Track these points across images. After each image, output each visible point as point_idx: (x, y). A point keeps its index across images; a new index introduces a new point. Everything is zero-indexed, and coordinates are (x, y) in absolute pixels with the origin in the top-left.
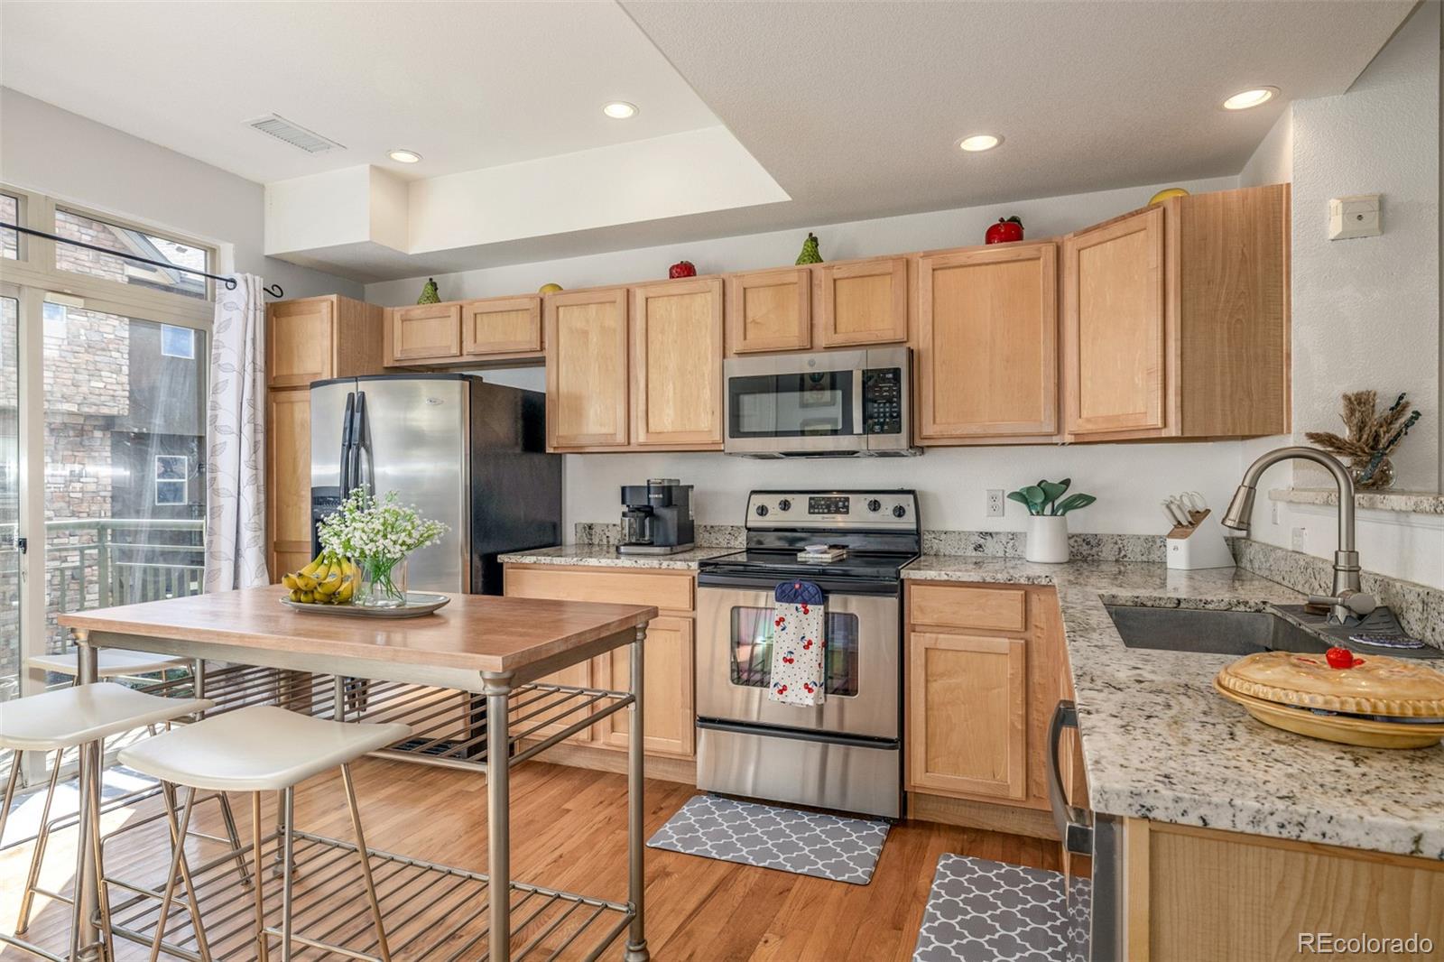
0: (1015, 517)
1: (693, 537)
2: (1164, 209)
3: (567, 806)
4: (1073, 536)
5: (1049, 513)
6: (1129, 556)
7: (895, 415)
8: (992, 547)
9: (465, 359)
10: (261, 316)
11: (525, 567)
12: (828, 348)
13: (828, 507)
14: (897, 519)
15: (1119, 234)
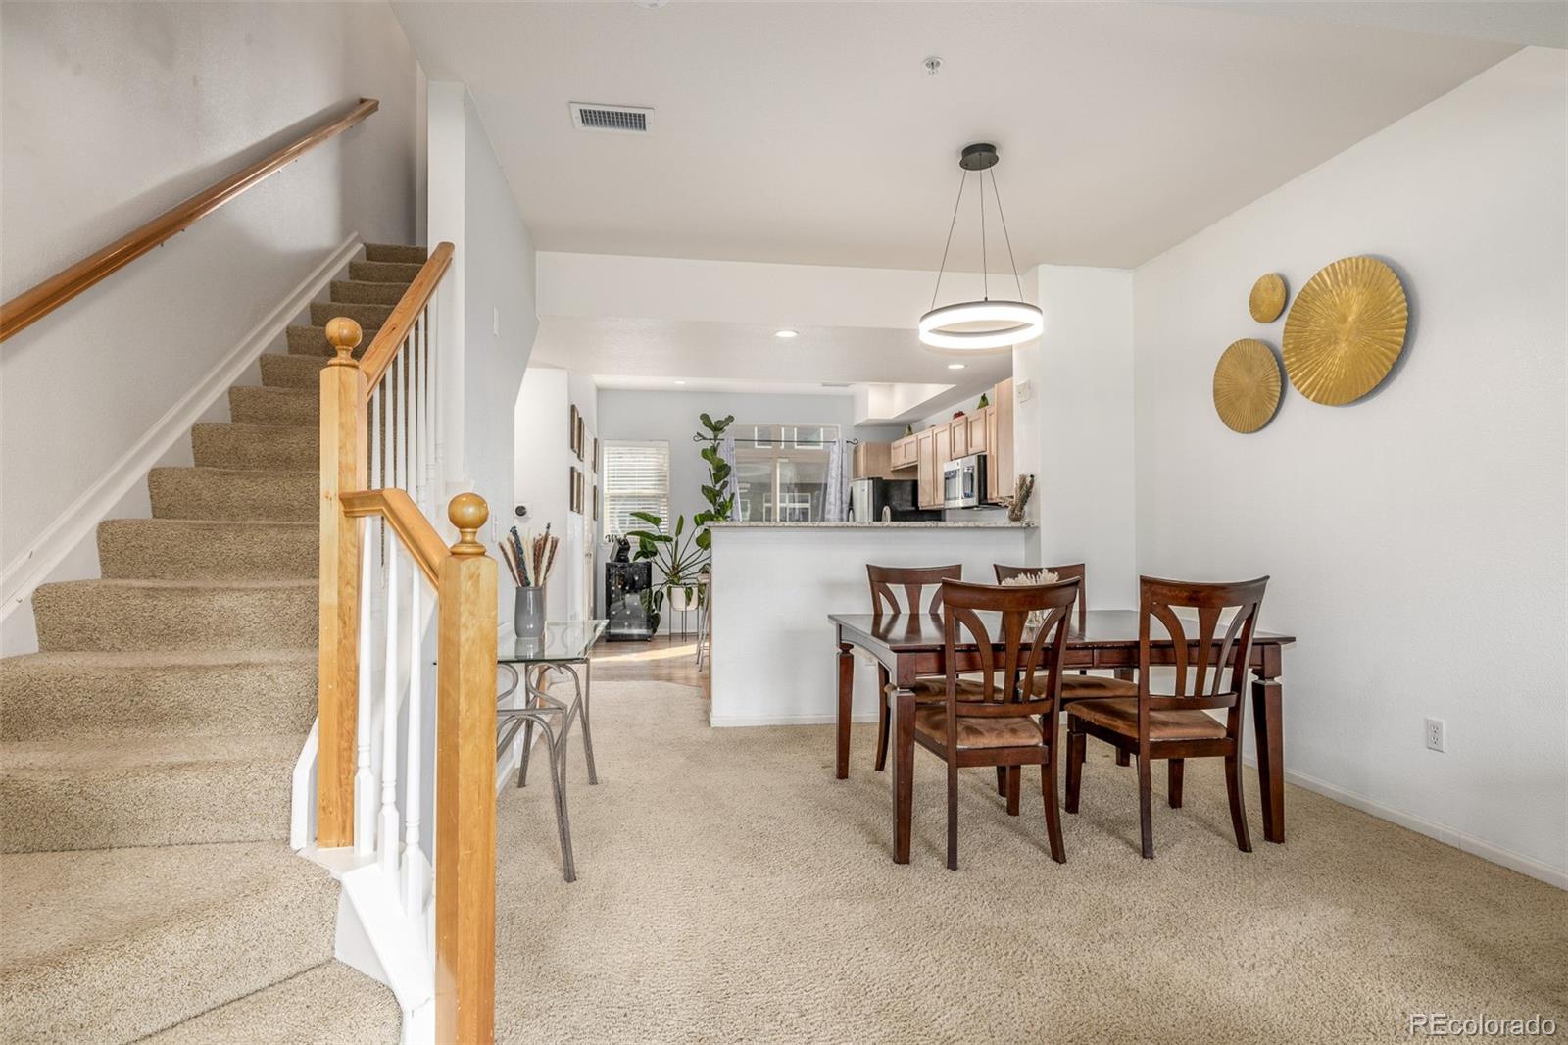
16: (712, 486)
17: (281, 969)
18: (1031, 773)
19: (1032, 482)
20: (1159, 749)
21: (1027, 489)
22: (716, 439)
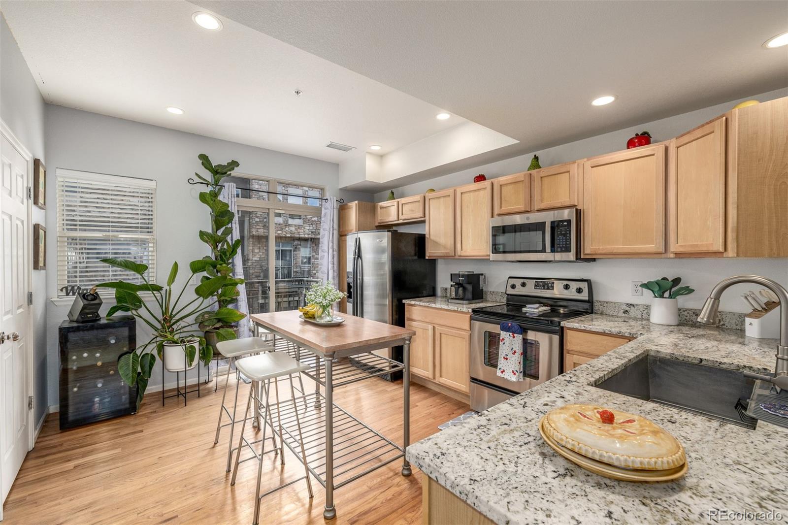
0: (647, 297)
1: (483, 296)
2: (727, 120)
3: (417, 404)
4: (686, 310)
5: (668, 296)
6: (726, 325)
7: (568, 243)
8: (633, 312)
9: (401, 221)
10: (336, 212)
11: (412, 305)
12: (539, 211)
13: (544, 286)
14: (578, 294)
15: (699, 136)
22: (216, 183)
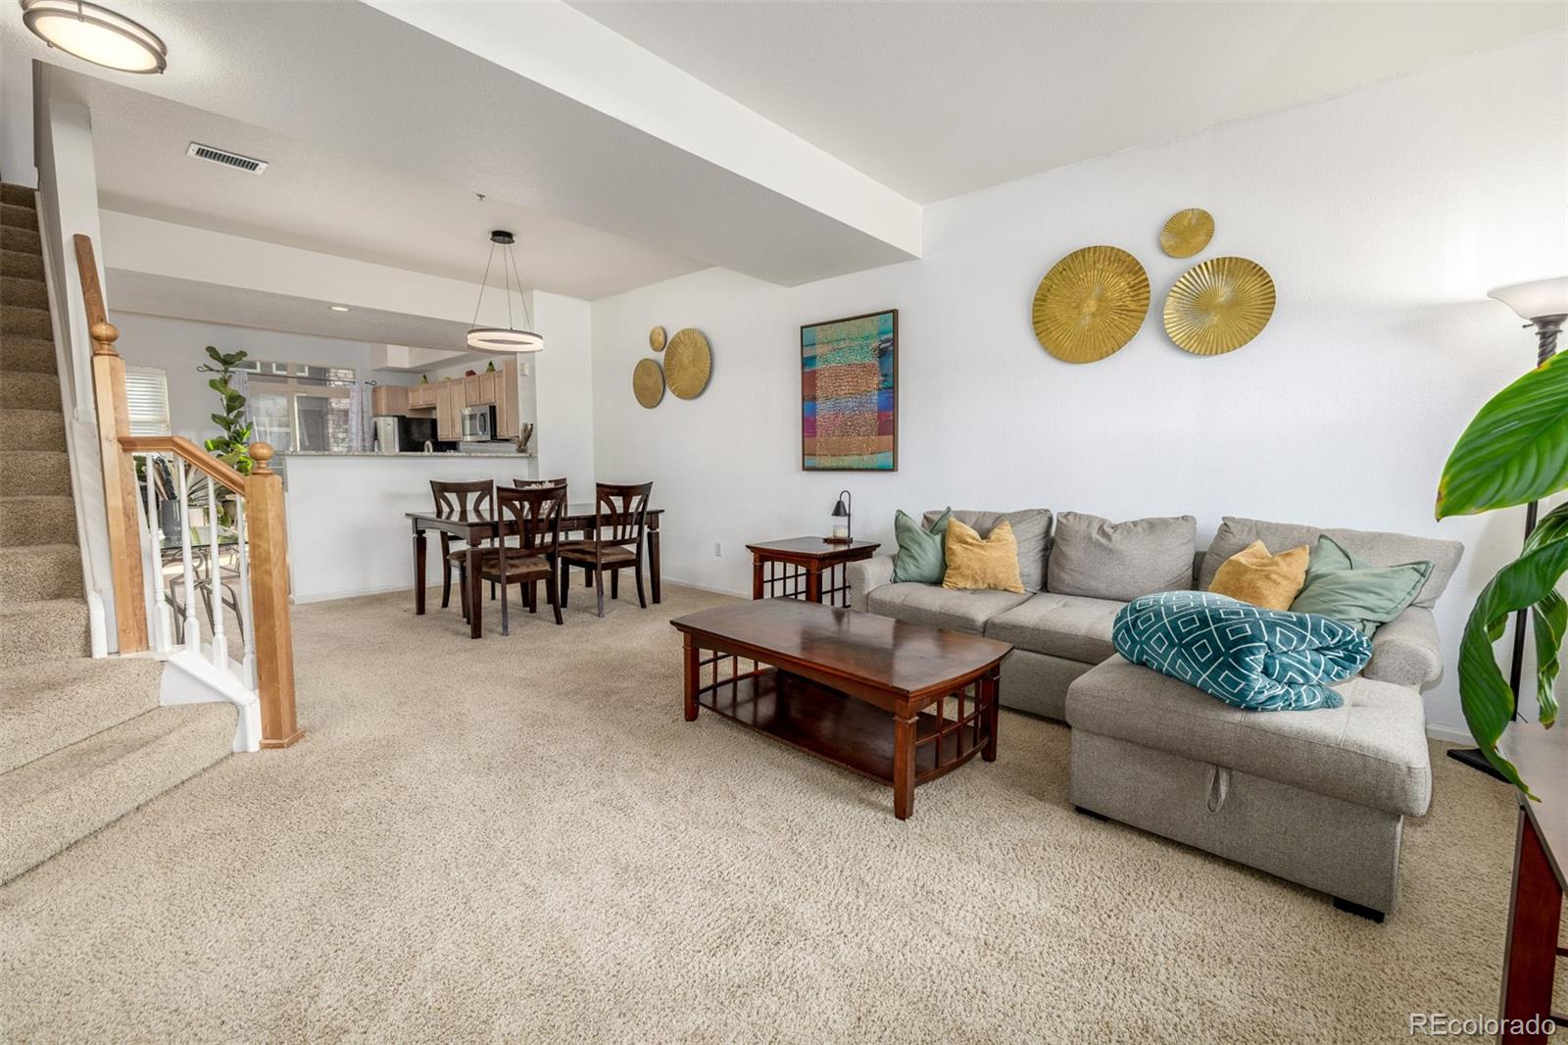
16: (225, 415)
17: (133, 711)
18: (541, 587)
19: (532, 428)
20: (605, 567)
21: (528, 433)
22: (226, 371)
